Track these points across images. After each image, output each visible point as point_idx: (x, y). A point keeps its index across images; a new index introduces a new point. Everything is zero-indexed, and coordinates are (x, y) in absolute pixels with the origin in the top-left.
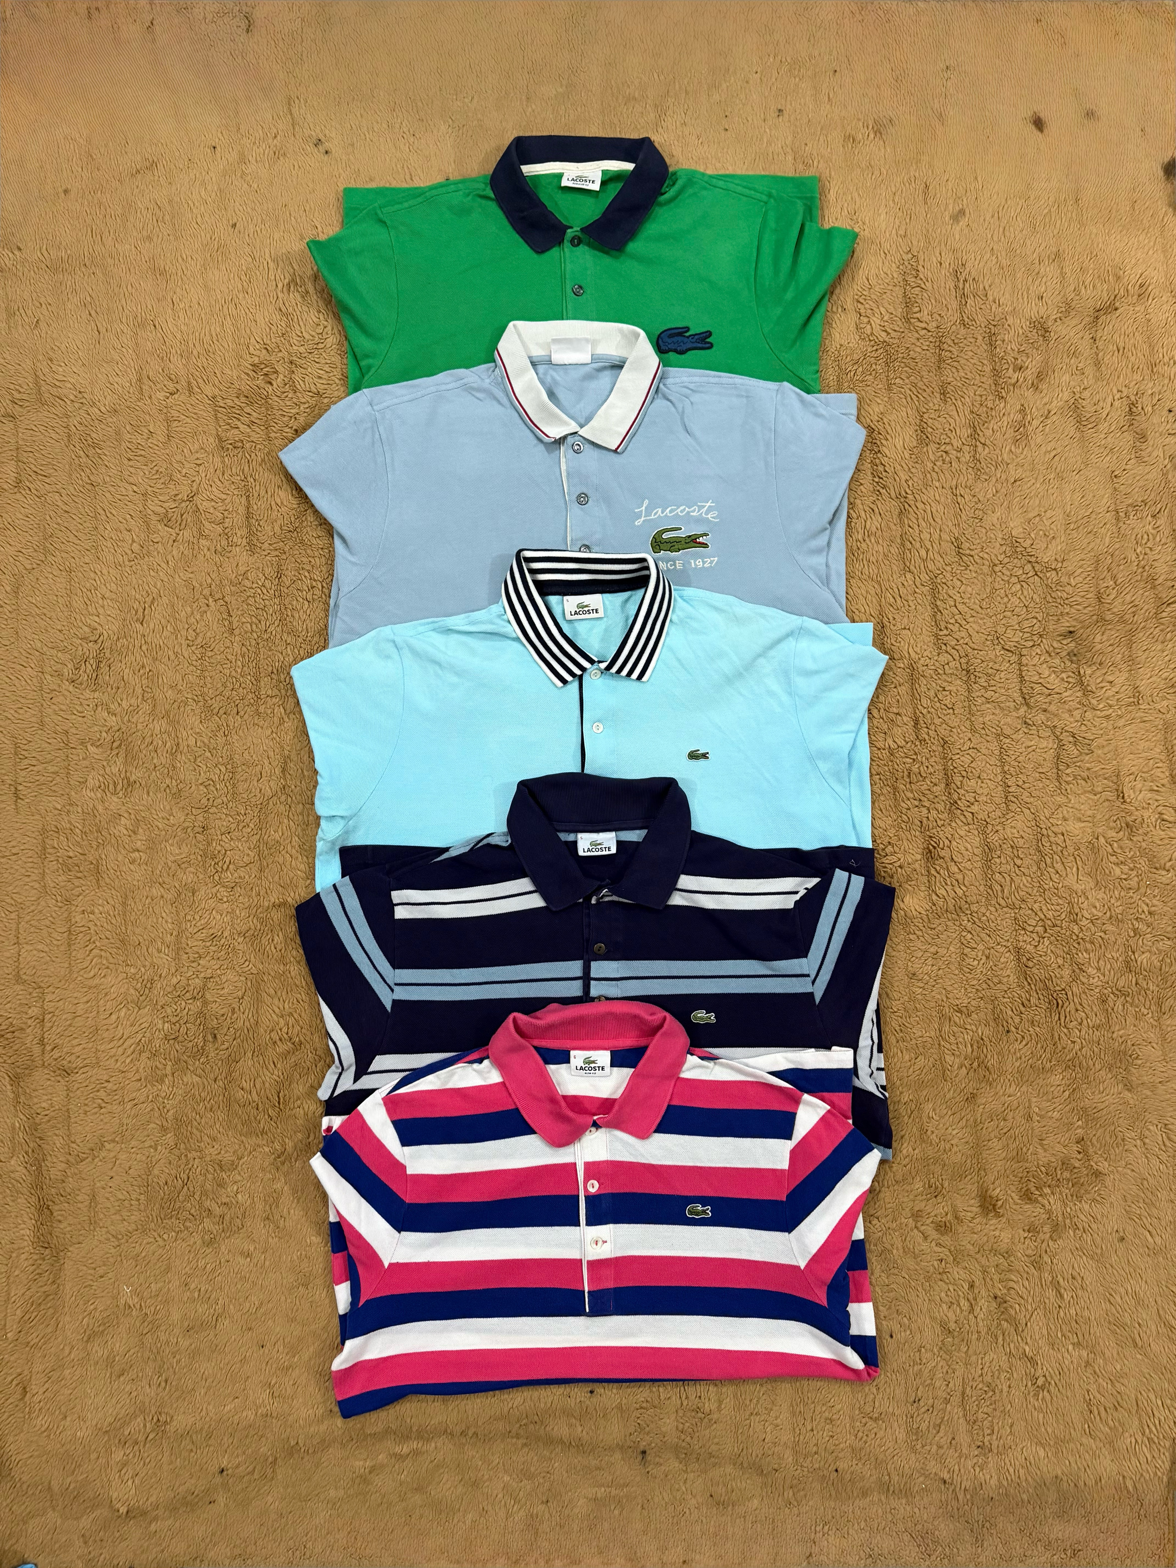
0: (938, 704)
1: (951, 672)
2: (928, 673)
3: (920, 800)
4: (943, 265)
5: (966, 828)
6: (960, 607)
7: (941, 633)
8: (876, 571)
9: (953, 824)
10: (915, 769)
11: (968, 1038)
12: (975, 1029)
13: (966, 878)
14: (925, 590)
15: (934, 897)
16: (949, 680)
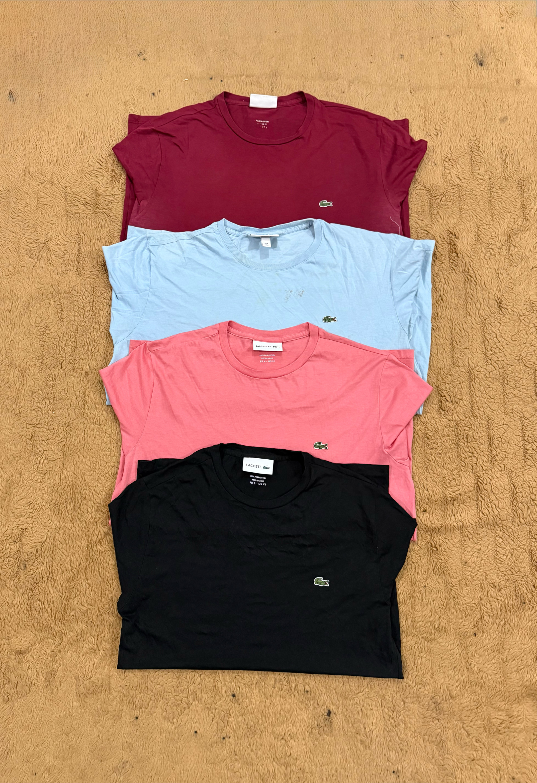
0: (485, 395)
1: (494, 376)
2: (481, 376)
3: (473, 453)
4: (494, 145)
5: (500, 472)
6: (499, 338)
7: (488, 353)
8: (450, 314)
9: (493, 470)
10: (470, 433)
11: (499, 606)
12: (503, 600)
13: (500, 504)
14: (478, 326)
15: (481, 514)
16: (492, 381)
